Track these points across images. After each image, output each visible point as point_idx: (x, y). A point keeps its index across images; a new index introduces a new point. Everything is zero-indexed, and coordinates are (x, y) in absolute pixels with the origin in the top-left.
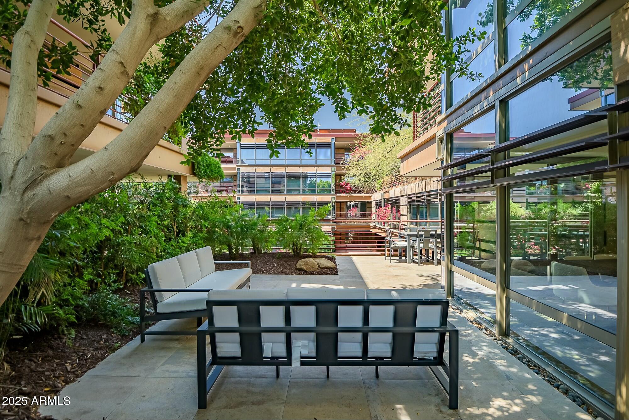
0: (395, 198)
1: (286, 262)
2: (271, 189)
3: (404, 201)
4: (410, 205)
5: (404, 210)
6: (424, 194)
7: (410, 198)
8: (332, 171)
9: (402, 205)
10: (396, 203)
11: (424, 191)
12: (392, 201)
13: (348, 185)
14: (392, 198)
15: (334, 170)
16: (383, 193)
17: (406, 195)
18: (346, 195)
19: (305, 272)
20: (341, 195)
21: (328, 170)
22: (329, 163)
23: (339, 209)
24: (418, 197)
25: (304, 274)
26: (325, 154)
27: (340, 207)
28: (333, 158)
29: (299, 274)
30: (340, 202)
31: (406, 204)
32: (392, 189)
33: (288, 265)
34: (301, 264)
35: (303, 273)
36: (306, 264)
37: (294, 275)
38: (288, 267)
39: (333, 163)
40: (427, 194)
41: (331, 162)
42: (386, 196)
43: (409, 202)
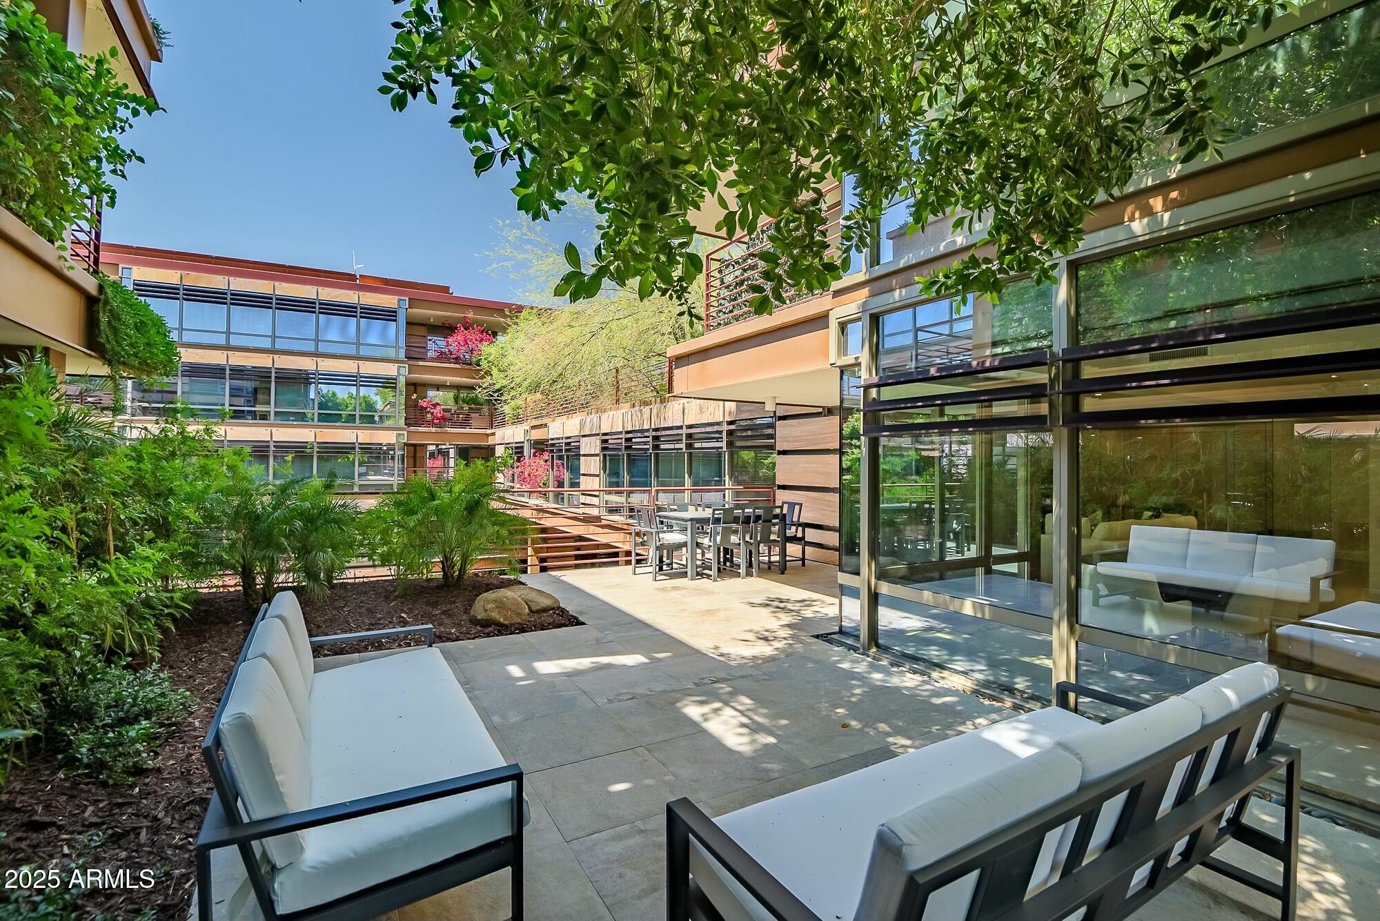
0: (564, 441)
1: (434, 605)
2: (227, 408)
3: (590, 446)
4: (605, 456)
5: (590, 465)
6: (646, 434)
7: (605, 441)
8: (399, 374)
9: (584, 455)
10: (566, 450)
11: (646, 427)
12: (553, 445)
13: (438, 408)
14: (553, 439)
15: (405, 371)
16: (528, 428)
17: (598, 435)
18: (433, 430)
19: (502, 629)
20: (421, 429)
21: (390, 370)
22: (391, 353)
23: (411, 460)
24: (628, 440)
25: (500, 633)
26: (384, 333)
27: (415, 457)
28: (402, 343)
29: (488, 635)
30: (415, 445)
31: (598, 451)
32: (554, 421)
33: (444, 613)
34: (485, 605)
35: (499, 631)
36: (500, 605)
37: (477, 640)
38: (447, 621)
39: (402, 355)
40: (654, 434)
41: (397, 352)
42: (537, 435)
43: (604, 449)
